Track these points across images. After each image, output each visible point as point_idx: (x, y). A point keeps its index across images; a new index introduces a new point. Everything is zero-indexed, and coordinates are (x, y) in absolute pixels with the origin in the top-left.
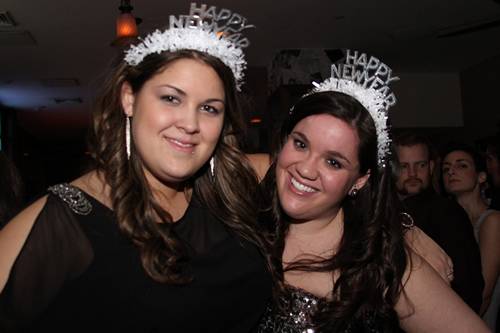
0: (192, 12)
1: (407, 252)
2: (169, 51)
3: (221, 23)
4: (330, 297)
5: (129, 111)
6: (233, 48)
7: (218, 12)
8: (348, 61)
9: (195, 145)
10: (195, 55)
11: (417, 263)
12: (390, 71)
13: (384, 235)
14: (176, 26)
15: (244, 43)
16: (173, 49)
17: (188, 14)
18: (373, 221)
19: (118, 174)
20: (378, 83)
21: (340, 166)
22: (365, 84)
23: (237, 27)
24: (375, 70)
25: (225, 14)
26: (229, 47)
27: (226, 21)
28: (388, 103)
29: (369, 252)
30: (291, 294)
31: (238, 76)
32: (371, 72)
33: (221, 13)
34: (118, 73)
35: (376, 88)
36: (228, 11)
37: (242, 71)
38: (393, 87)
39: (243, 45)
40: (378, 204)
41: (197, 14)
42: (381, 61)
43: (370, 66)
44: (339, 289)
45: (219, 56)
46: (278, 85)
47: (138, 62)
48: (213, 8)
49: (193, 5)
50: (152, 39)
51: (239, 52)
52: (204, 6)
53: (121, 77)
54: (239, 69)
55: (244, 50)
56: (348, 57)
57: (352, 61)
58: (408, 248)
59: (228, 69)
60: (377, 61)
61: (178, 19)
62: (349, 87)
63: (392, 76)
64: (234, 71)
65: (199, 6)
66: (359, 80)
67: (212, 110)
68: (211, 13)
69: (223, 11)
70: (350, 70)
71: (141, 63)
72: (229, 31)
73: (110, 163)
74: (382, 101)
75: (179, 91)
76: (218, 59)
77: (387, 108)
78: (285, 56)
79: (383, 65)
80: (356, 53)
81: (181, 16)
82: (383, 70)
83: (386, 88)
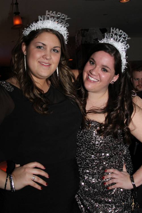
0: (47, 14)
1: (134, 106)
2: (39, 29)
3: (58, 18)
4: (104, 123)
5: (25, 53)
6: (63, 27)
7: (56, 13)
8: (111, 32)
9: (50, 65)
10: (49, 30)
11: (137, 109)
12: (127, 35)
13: (125, 99)
14: (41, 20)
15: (67, 25)
16: (40, 28)
17: (45, 15)
18: (120, 94)
19: (22, 77)
20: (123, 40)
21: (107, 71)
22: (118, 40)
23: (64, 19)
24: (122, 35)
25: (59, 14)
26: (61, 27)
27: (60, 17)
28: (126, 48)
29: (119, 106)
30: (90, 122)
31: (65, 38)
32: (120, 36)
33: (57, 14)
34: (20, 39)
35: (122, 42)
36: (60, 13)
37: (67, 36)
38: (128, 42)
39: (66, 26)
40: (122, 87)
41: (48, 15)
42: (124, 32)
43: (119, 34)
44: (107, 120)
45: (58, 31)
46: (80, 44)
47: (27, 34)
48: (54, 12)
49: (47, 11)
50: (32, 25)
51: (65, 28)
52: (51, 12)
53: (22, 40)
54: (66, 35)
55: (67, 28)
56: (111, 30)
57: (113, 32)
58: (134, 103)
59: (61, 35)
60: (122, 31)
61: (42, 17)
62: (111, 41)
63: (128, 37)
64: (64, 36)
65: (49, 12)
66: (115, 39)
67: (56, 51)
68: (54, 14)
69: (58, 13)
70: (112, 35)
71: (29, 34)
72: (61, 21)
73: (19, 73)
74: (124, 47)
75: (44, 44)
76: (58, 32)
77: (126, 50)
78: (82, 32)
79: (124, 33)
80: (114, 28)
81: (43, 16)
82: (125, 35)
83: (125, 42)
